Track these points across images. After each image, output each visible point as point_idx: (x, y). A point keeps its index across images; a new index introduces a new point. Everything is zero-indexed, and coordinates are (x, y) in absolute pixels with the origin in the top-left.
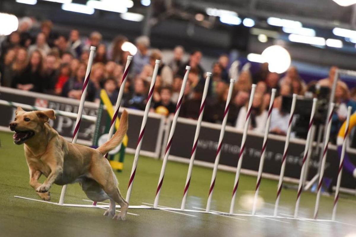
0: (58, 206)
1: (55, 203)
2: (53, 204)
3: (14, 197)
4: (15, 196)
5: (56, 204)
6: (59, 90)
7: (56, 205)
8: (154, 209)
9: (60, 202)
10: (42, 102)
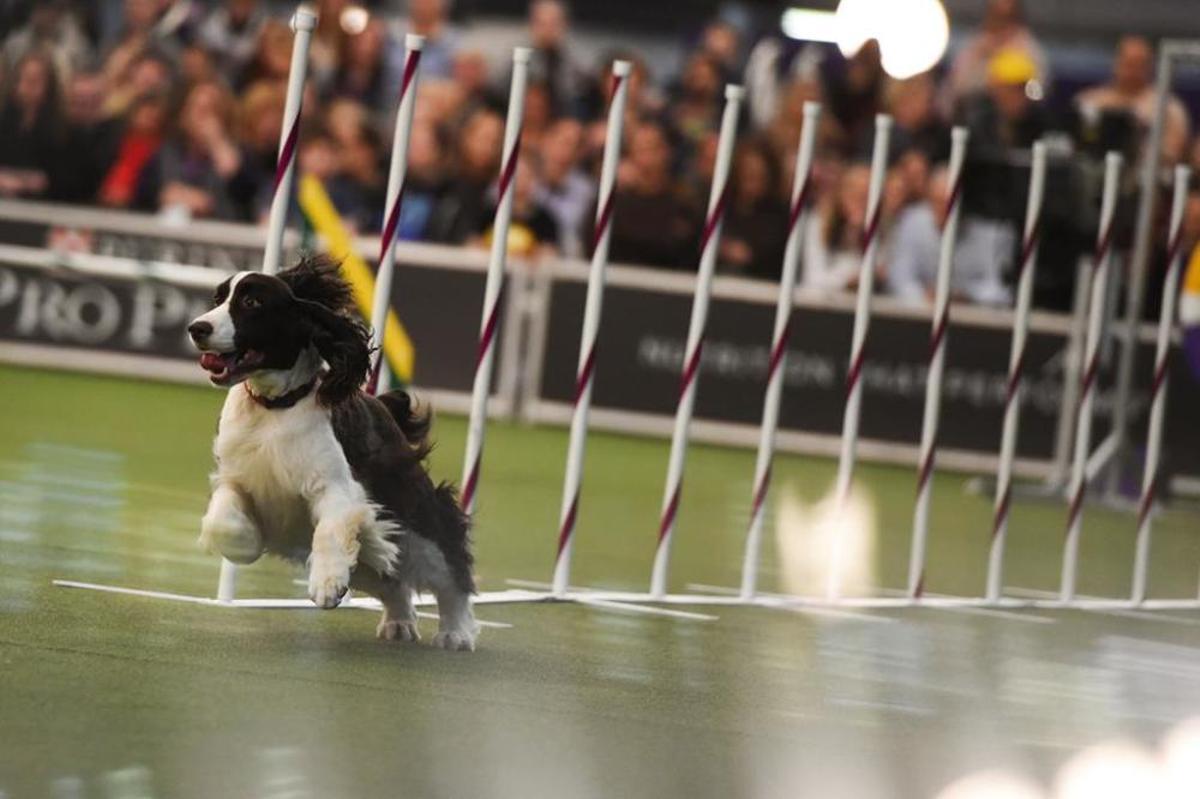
0: (215, 607)
1: (205, 597)
2: (195, 603)
3: (51, 586)
4: (56, 582)
5: (208, 601)
6: (118, 189)
7: (208, 607)
8: (554, 601)
9: (220, 596)
10: (73, 237)
